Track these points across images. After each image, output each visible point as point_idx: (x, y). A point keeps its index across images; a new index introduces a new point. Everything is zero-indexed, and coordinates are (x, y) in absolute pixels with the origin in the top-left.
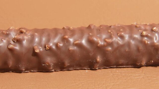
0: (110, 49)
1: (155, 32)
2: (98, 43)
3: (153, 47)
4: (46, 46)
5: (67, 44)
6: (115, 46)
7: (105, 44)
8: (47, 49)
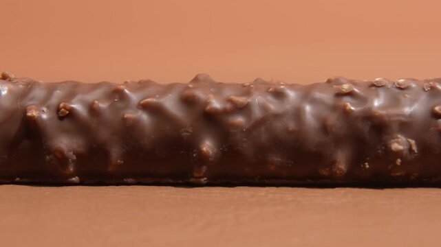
0: (239, 120)
1: (379, 87)
2: (207, 103)
3: (369, 123)
4: (61, 105)
5: (120, 105)
6: (257, 113)
7: (229, 106)
8: (63, 113)
